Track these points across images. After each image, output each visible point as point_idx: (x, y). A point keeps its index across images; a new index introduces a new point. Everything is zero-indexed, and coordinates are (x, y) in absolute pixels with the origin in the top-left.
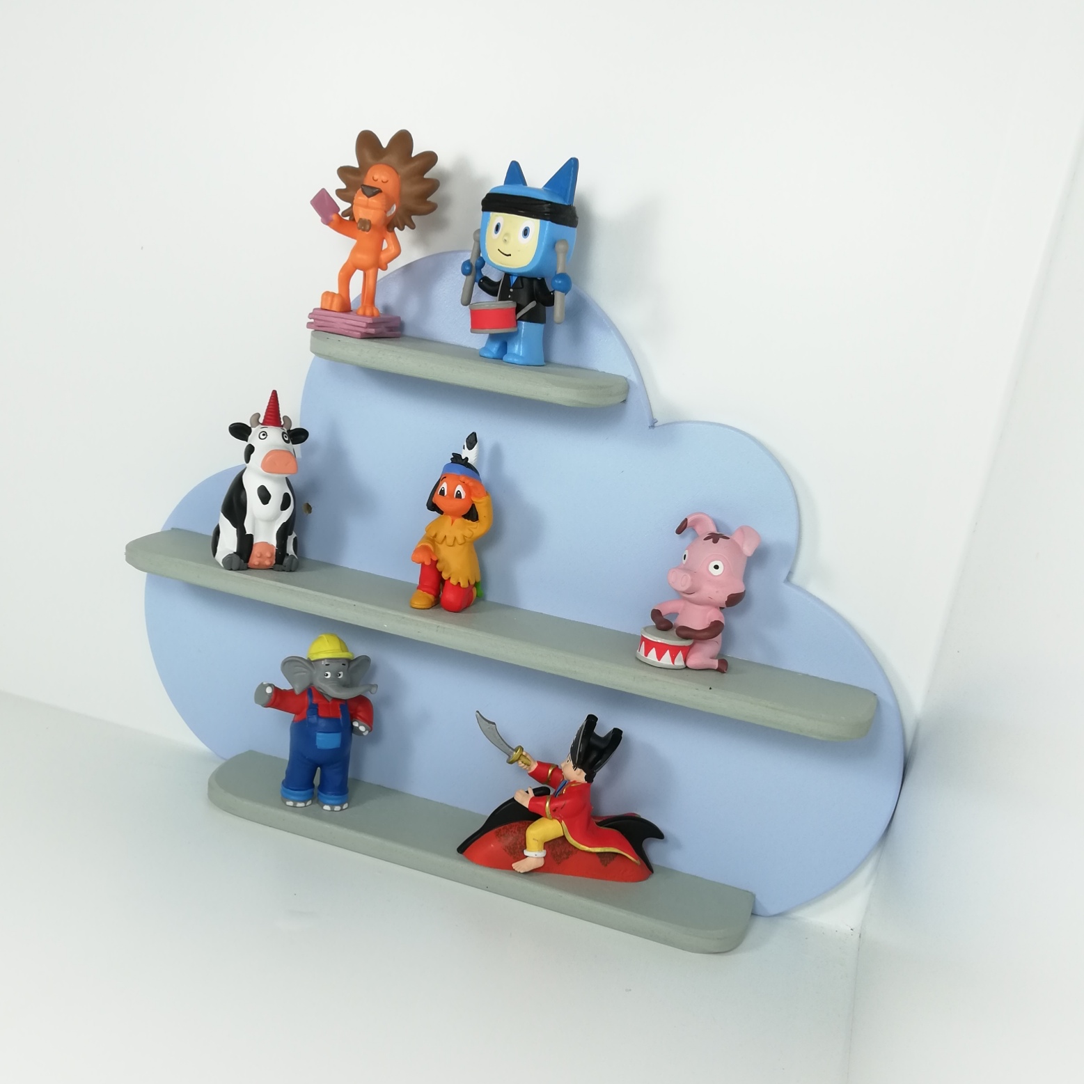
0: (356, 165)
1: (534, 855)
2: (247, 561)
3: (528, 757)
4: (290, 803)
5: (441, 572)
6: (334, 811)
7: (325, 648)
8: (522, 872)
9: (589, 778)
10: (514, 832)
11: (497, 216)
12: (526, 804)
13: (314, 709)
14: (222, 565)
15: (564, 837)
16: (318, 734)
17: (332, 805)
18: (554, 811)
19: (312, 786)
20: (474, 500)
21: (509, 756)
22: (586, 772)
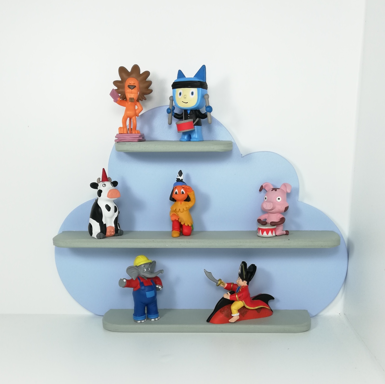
0: (120, 80)
1: (236, 315)
2: (105, 234)
3: (223, 282)
4: (139, 322)
5: (181, 223)
6: (156, 320)
7: (141, 260)
8: (233, 322)
9: (248, 284)
10: (227, 309)
11: (179, 90)
12: (229, 298)
13: (142, 284)
14: (96, 238)
15: (244, 307)
16: (146, 292)
17: (154, 319)
18: (239, 298)
19: (145, 314)
20: (188, 193)
21: (217, 283)
22: (247, 281)
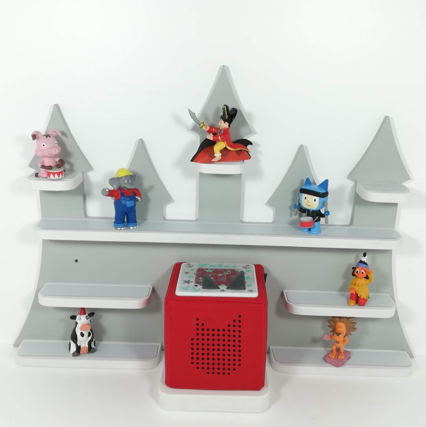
1: (218, 155)
3: (206, 125)
4: (119, 229)
8: (216, 161)
9: (229, 126)
10: (209, 150)
12: (212, 139)
13: (123, 194)
15: (226, 148)
16: (127, 202)
17: (133, 227)
18: (222, 139)
21: (200, 125)
22: (228, 123)
